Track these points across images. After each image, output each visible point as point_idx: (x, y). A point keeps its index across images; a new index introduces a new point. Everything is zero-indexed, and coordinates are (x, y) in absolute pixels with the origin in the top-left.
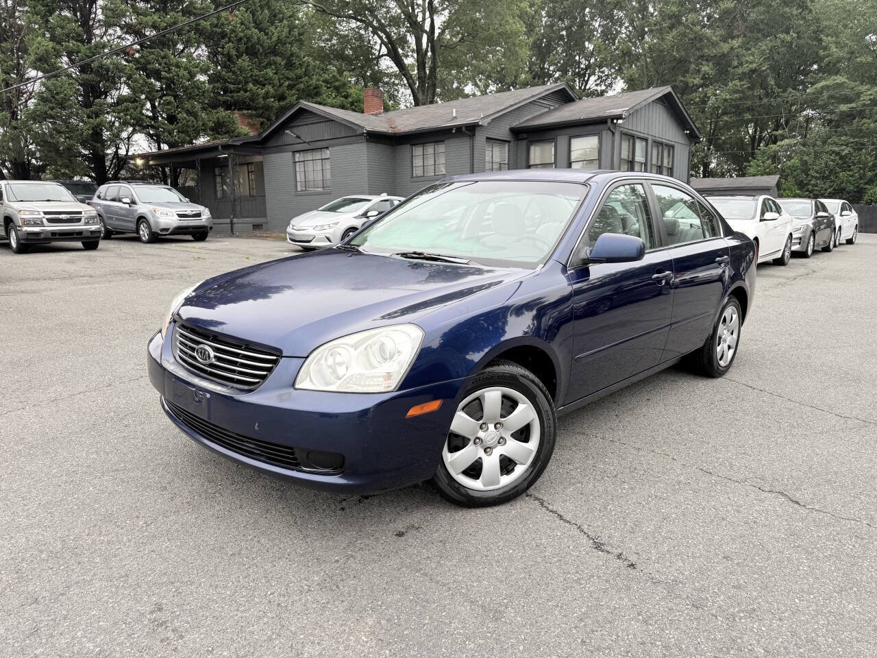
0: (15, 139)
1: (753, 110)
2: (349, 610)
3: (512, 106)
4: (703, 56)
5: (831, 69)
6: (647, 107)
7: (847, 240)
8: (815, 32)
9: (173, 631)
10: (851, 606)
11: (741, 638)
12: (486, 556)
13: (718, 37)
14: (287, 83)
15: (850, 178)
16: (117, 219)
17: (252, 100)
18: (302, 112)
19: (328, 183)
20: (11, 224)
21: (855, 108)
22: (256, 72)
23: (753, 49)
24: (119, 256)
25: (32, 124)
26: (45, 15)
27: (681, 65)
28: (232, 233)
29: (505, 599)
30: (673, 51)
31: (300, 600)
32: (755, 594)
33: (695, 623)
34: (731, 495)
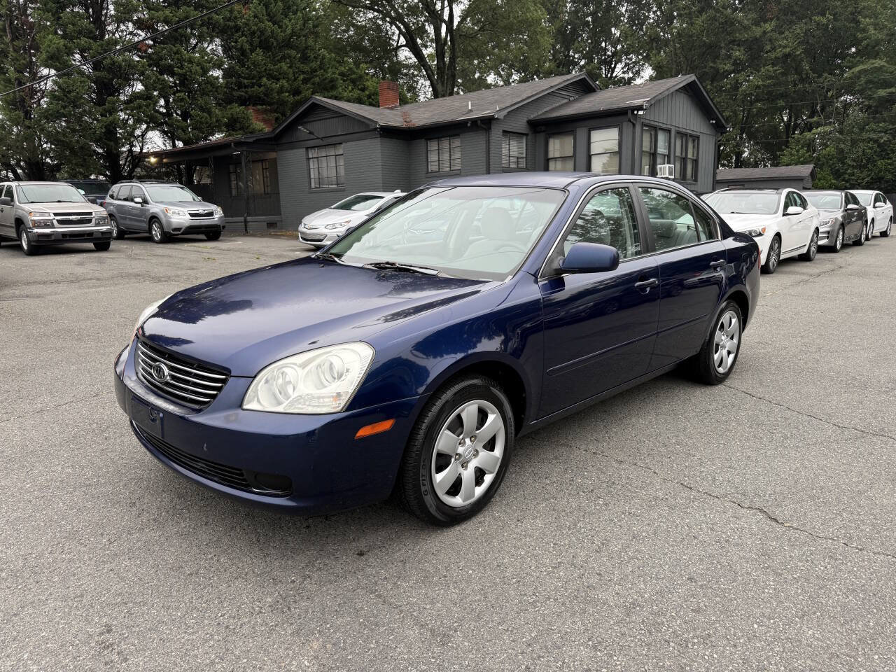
0: (29, 138)
1: (786, 96)
2: (297, 633)
3: (529, 98)
4: (734, 41)
5: (869, 52)
6: (670, 97)
7: (881, 233)
8: (852, 14)
9: (118, 653)
10: (810, 633)
11: (690, 665)
12: (445, 577)
13: (750, 21)
14: (302, 77)
15: (889, 167)
16: (131, 219)
17: (266, 95)
18: (315, 107)
19: (342, 180)
20: (22, 226)
21: (894, 93)
22: (270, 66)
23: (787, 33)
24: (130, 257)
25: (45, 123)
26: (57, 12)
27: (711, 51)
28: (245, 231)
29: (456, 622)
30: (703, 36)
31: (249, 622)
32: (713, 618)
33: (646, 650)
34: (707, 512)
